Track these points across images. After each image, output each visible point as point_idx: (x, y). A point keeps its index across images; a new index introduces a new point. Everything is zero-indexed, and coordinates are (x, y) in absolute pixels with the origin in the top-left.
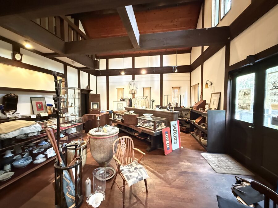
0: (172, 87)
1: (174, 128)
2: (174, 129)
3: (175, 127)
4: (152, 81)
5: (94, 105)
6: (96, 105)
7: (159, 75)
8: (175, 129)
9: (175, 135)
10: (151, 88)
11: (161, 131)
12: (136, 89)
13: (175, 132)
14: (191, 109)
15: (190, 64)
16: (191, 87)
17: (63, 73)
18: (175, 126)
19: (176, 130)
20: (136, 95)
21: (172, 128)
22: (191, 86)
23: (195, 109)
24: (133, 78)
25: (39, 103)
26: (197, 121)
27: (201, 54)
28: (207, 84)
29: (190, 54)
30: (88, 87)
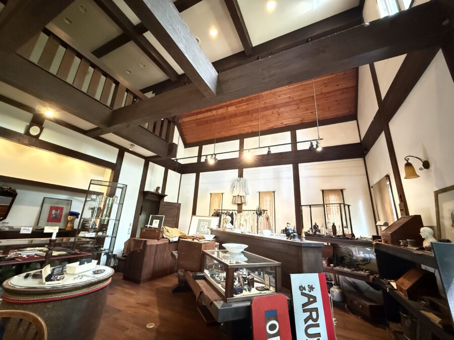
0: (323, 191)
1: (305, 300)
2: (304, 305)
3: (309, 296)
4: (278, 178)
5: (154, 221)
6: (158, 221)
7: (291, 166)
8: (309, 303)
9: (311, 331)
10: (274, 192)
11: (248, 304)
12: (244, 195)
13: (310, 317)
14: (374, 243)
15: (359, 141)
16: (372, 189)
17: (114, 161)
18: (312, 293)
19: (316, 310)
20: (244, 207)
21: (299, 300)
22: (371, 186)
23: (386, 242)
24: (241, 175)
25: (57, 209)
26: (402, 284)
27: (376, 108)
28: (408, 165)
29: (355, 122)
30: (158, 188)
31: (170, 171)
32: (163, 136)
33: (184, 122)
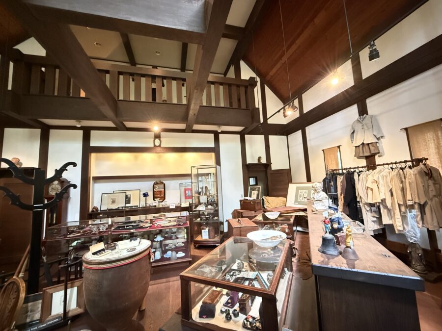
5: (253, 192)
17: (213, 146)
25: (188, 189)
30: (259, 158)
31: (271, 137)
32: (243, 106)
33: (272, 76)
